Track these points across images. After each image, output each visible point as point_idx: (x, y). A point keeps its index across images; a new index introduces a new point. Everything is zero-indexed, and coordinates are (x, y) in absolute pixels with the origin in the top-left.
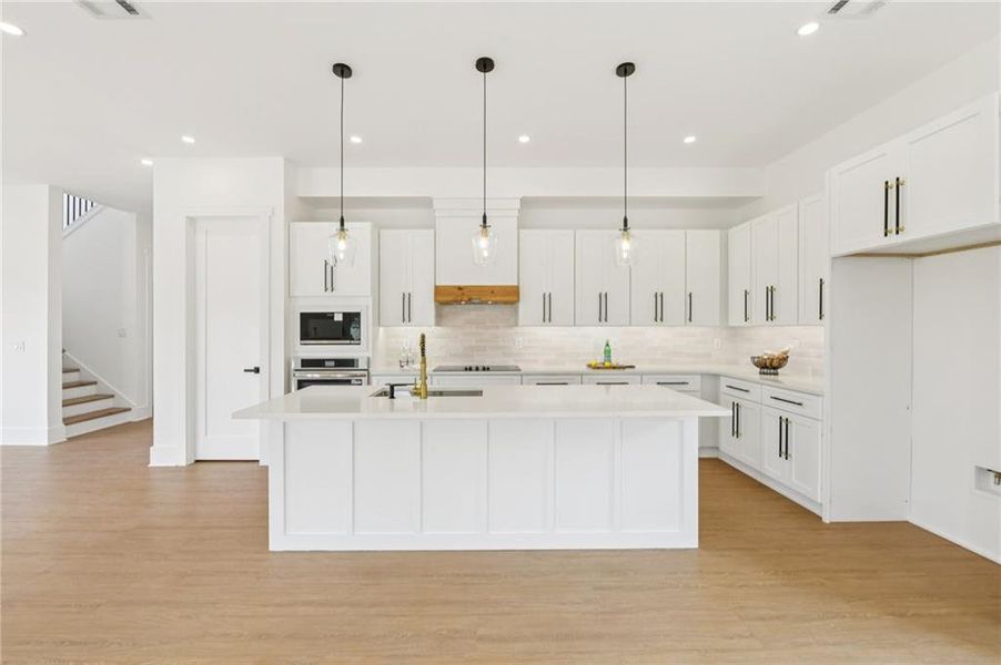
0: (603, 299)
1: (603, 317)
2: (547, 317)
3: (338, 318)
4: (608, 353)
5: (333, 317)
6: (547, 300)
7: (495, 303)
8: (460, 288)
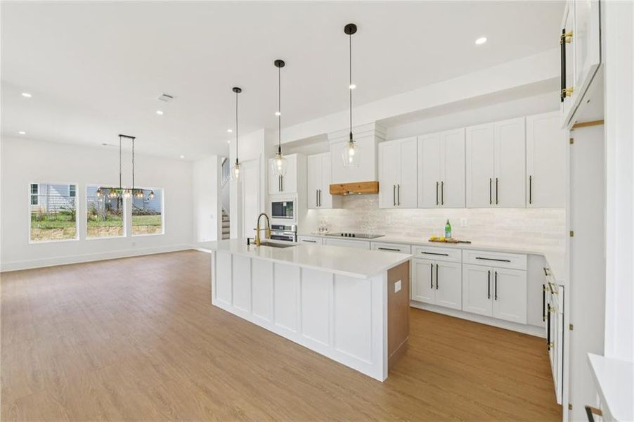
0: (440, 187)
1: (440, 201)
2: (397, 202)
3: (285, 205)
4: (448, 230)
5: (282, 205)
6: (397, 189)
7: (362, 193)
8: (342, 186)
